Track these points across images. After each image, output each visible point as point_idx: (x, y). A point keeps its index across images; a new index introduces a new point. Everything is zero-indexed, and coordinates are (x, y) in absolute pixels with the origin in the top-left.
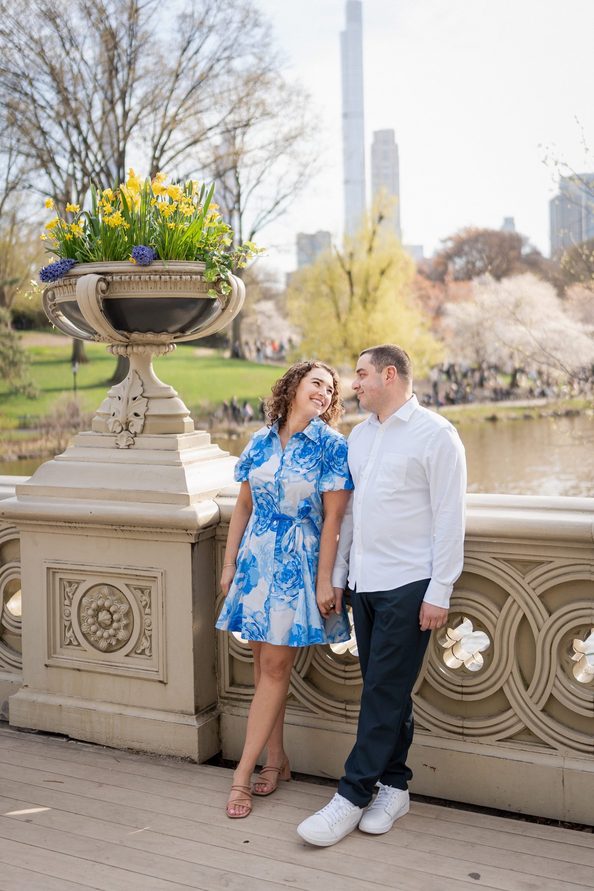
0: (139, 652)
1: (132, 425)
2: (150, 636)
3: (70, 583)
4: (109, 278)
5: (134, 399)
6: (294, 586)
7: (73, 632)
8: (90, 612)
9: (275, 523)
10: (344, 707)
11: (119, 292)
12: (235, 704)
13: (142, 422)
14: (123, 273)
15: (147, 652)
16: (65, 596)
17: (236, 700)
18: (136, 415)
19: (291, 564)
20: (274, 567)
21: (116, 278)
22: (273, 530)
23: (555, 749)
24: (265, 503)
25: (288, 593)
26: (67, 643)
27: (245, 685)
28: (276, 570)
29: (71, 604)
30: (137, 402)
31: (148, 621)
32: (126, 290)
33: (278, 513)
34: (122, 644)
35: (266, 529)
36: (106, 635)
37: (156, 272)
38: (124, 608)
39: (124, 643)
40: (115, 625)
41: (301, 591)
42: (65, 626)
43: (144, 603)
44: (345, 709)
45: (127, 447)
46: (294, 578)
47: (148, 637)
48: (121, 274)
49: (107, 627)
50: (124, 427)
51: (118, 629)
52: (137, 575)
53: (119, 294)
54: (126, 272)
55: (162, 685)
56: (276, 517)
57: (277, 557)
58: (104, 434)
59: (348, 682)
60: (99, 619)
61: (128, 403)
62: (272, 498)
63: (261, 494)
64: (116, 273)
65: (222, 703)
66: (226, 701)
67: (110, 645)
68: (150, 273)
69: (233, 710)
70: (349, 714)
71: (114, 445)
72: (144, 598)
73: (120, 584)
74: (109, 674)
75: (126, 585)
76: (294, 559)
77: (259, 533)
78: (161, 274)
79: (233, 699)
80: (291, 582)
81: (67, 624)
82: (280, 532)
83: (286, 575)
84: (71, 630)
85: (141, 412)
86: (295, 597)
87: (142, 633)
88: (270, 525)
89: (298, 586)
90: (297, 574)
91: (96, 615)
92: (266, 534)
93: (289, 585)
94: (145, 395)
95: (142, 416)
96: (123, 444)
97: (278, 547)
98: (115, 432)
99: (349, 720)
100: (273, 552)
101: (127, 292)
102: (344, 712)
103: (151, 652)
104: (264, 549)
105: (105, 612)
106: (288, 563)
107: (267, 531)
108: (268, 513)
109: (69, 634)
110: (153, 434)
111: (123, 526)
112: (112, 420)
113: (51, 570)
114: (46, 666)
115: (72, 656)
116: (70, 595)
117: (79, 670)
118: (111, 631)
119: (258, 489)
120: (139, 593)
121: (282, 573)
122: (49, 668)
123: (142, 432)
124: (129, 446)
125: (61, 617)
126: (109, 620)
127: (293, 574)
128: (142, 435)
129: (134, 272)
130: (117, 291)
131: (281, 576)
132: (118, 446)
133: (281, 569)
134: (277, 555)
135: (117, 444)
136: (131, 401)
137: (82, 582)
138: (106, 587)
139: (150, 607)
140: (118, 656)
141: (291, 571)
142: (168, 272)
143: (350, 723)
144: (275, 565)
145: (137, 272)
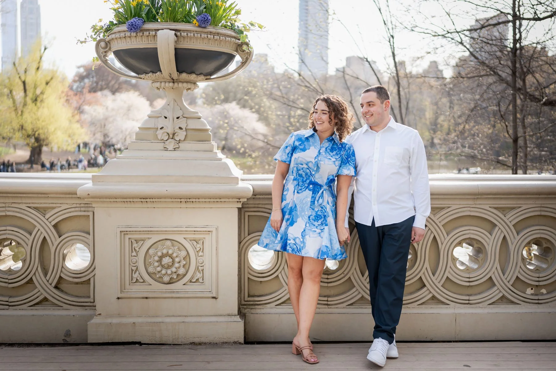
0: (194, 280)
1: (177, 135)
2: (203, 270)
3: (137, 241)
4: (178, 34)
5: (178, 118)
6: (322, 224)
7: (139, 273)
8: (157, 258)
9: (311, 186)
10: (327, 300)
11: (183, 44)
12: (252, 307)
13: (185, 133)
14: (188, 31)
15: (201, 280)
16: (132, 249)
17: (252, 305)
18: (180, 128)
19: (320, 211)
20: (308, 212)
21: (184, 34)
22: (310, 190)
23: (448, 305)
24: (304, 174)
25: (318, 227)
26: (134, 282)
27: (256, 296)
28: (310, 214)
29: (137, 255)
30: (179, 120)
31: (201, 261)
32: (188, 43)
33: (313, 180)
34: (180, 277)
35: (304, 189)
36: (169, 272)
37: (211, 33)
38: (184, 253)
39: (182, 276)
40: (177, 265)
41: (326, 228)
42: (132, 270)
43: (198, 249)
44: (327, 301)
45: (174, 150)
46: (322, 219)
47: (201, 271)
48: (188, 32)
49: (169, 267)
50: (171, 136)
51: (179, 268)
52: (195, 231)
53: (184, 45)
54: (190, 31)
55: (214, 300)
56: (311, 183)
57: (311, 207)
58: (153, 141)
59: (330, 285)
60: (163, 263)
61: (173, 121)
62: (310, 171)
63: (303, 168)
64: (183, 31)
65: (243, 308)
66: (245, 307)
67: (171, 279)
68: (207, 33)
69: (252, 311)
70: (329, 303)
71: (163, 148)
72: (198, 246)
73: (179, 238)
74: (172, 298)
75: (184, 238)
76: (322, 209)
77: (300, 191)
78: (213, 34)
79: (249, 305)
80: (321, 222)
81: (134, 268)
82: (314, 192)
83: (318, 217)
84: (138, 272)
85: (184, 127)
86: (322, 230)
87: (197, 268)
88: (307, 187)
89: (324, 225)
90: (324, 218)
91: (160, 260)
92: (304, 192)
93: (320, 223)
94: (184, 116)
95: (184, 129)
96: (171, 147)
97: (313, 200)
98: (163, 139)
99: (329, 307)
100: (309, 203)
101: (189, 45)
102: (326, 302)
103: (203, 280)
104: (303, 201)
105: (168, 258)
106: (318, 211)
107: (305, 190)
108: (306, 180)
109: (136, 276)
110: (193, 141)
111: (190, 199)
112: (160, 132)
113: (123, 233)
114: (118, 298)
115: (140, 290)
116: (137, 249)
117: (147, 298)
118: (174, 270)
119: (301, 164)
120: (195, 243)
121: (315, 216)
122: (120, 300)
123: (184, 140)
124: (174, 149)
125: (129, 264)
126: (171, 262)
127: (322, 217)
128: (185, 142)
129: (196, 31)
130: (182, 43)
131: (314, 218)
132: (166, 149)
133: (314, 214)
134: (312, 205)
135: (165, 148)
136: (175, 119)
137: (147, 239)
138: (169, 241)
139: (203, 252)
140: (178, 286)
141: (320, 216)
142: (218, 34)
143: (330, 308)
144: (310, 211)
145: (199, 32)
